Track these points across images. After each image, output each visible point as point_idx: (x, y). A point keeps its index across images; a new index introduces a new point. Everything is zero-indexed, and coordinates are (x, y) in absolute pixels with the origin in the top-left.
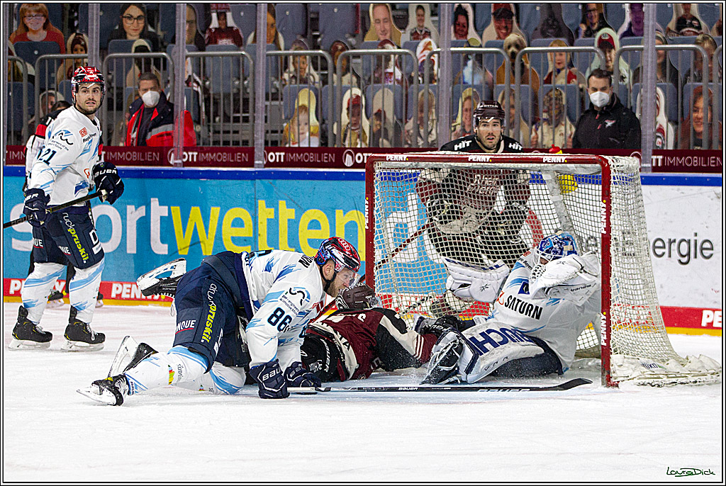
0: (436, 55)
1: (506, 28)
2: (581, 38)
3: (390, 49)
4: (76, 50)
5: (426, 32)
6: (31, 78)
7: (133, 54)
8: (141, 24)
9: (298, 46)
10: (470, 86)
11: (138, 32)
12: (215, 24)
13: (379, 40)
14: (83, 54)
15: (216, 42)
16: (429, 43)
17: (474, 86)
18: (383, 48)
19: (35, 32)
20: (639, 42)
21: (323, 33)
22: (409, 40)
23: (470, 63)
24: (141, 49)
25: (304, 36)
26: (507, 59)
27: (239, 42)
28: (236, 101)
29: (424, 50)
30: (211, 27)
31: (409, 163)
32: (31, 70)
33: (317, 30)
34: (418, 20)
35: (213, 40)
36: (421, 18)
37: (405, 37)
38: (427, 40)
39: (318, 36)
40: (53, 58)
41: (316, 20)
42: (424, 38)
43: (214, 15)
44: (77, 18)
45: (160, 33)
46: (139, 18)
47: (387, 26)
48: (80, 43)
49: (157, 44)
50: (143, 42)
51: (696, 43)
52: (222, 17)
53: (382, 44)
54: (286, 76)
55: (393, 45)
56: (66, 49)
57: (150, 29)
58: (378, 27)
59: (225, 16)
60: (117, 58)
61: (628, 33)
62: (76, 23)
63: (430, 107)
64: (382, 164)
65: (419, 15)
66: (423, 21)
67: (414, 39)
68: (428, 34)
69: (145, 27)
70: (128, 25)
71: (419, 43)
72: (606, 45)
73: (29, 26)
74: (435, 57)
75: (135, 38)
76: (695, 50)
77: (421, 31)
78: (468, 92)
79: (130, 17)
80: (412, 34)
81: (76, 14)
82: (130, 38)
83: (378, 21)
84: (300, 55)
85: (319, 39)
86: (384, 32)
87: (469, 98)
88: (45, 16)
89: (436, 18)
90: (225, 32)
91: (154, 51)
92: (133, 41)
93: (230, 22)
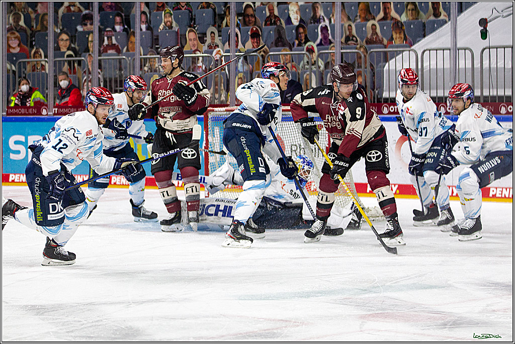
0: (223, 57)
1: (257, 43)
2: (295, 47)
3: (198, 54)
4: (36, 57)
5: (216, 45)
6: (14, 72)
7: (65, 58)
8: (68, 43)
9: (151, 53)
10: (241, 72)
11: (66, 48)
12: (106, 42)
13: (191, 49)
14: (40, 59)
15: (107, 52)
16: (219, 51)
17: (244, 72)
18: (195, 54)
19: (14, 48)
20: (327, 49)
21: (161, 46)
22: (207, 49)
23: (240, 61)
24: (69, 56)
25: (152, 48)
26: (261, 58)
27: (119, 52)
28: (116, 81)
29: (216, 54)
30: (104, 44)
31: (225, 112)
32: (14, 68)
33: (158, 45)
34: (212, 39)
35: (105, 50)
36: (213, 38)
37: (205, 47)
38: (218, 49)
39: (159, 48)
40: (25, 62)
41: (157, 39)
42: (215, 49)
43: (106, 38)
44: (34, 40)
45: (77, 48)
46: (67, 40)
47: (195, 42)
48: (38, 53)
49: (77, 54)
50: (70, 52)
51: (356, 49)
52: (110, 39)
53: (194, 52)
54: (146, 69)
55: (200, 52)
56: (31, 56)
57: (73, 46)
58: (191, 42)
59: (111, 38)
60: (59, 61)
61: (320, 44)
62: (34, 43)
63: (221, 83)
64: (212, 113)
65: (211, 37)
66: (214, 39)
67: (210, 48)
68: (218, 46)
69: (70, 45)
70: (61, 43)
71: (213, 51)
72: (310, 50)
73: (11, 45)
74: (223, 58)
75: (65, 50)
76: (357, 52)
77: (213, 45)
78: (241, 75)
79: (62, 40)
80: (208, 46)
81: (34, 39)
82: (62, 50)
83: (190, 40)
84: (152, 58)
85: (159, 50)
86: (194, 45)
87: (241, 78)
88: (19, 40)
89: (221, 38)
90: (112, 46)
91: (76, 56)
92: (65, 52)
93: (114, 42)
